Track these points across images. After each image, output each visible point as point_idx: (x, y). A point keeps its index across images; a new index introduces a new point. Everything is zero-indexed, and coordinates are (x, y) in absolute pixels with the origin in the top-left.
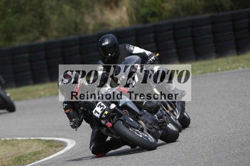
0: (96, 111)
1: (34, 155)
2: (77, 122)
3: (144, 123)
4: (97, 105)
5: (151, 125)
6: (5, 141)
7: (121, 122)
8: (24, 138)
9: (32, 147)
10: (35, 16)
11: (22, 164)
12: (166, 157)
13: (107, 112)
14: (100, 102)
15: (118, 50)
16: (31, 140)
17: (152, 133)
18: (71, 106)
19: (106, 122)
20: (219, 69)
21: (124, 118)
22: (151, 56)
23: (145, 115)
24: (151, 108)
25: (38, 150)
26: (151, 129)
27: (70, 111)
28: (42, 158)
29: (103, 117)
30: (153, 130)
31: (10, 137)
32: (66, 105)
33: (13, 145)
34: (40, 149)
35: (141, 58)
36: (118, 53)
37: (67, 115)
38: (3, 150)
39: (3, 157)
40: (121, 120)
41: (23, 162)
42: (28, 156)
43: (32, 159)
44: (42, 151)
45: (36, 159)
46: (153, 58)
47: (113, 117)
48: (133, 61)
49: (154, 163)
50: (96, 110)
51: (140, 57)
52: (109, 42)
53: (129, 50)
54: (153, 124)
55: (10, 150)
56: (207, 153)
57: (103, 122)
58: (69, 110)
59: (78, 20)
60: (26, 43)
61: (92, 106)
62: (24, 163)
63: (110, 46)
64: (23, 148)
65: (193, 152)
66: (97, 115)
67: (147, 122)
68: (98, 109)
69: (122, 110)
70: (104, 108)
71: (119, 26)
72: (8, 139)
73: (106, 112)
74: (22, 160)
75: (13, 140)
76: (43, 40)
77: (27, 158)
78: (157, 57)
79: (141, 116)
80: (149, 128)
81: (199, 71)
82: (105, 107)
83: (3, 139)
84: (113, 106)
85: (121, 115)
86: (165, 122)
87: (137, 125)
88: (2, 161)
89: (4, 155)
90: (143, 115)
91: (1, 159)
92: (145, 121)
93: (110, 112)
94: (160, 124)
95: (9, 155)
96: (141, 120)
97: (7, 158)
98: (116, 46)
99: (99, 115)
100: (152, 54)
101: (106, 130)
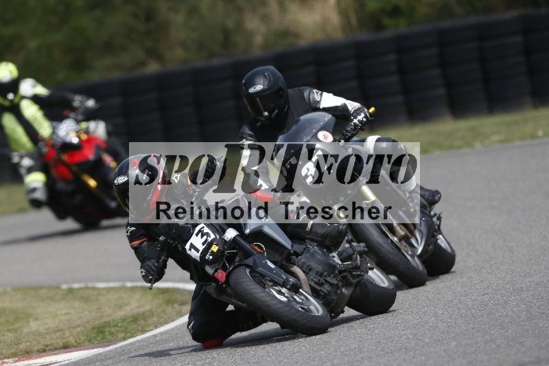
0: (192, 246)
1: (132, 321)
2: (153, 270)
3: (304, 272)
4: (195, 232)
5: (321, 275)
6: (71, 291)
7: (248, 271)
8: (112, 285)
9: (128, 304)
10: (136, 16)
11: (106, 340)
12: (423, 326)
13: (217, 248)
14: (202, 225)
15: (287, 102)
16: (128, 288)
17: (322, 294)
18: (142, 231)
19: (216, 271)
20: (540, 133)
21: (254, 260)
22: (357, 112)
23: (307, 252)
24: (326, 238)
25: (142, 310)
26: (321, 285)
27: (143, 242)
28: (151, 328)
29: (207, 258)
30: (326, 288)
31: (80, 282)
32: (133, 229)
33: (86, 300)
34: (148, 308)
36: (286, 110)
37: (135, 252)
38: (65, 311)
39: (66, 327)
40: (248, 266)
41: (108, 337)
42: (120, 325)
43: (128, 330)
44: (151, 313)
45: (138, 330)
46: (361, 117)
47: (231, 259)
48: (315, 125)
49: (396, 339)
50: (191, 244)
52: (264, 85)
53: (311, 100)
54: (326, 273)
55: (80, 311)
56: (513, 317)
57: (209, 270)
58: (138, 242)
59: (230, 24)
60: (116, 75)
61: (184, 233)
62: (112, 339)
63: (267, 93)
64: (110, 307)
65: (482, 316)
66: (195, 255)
67: (310, 269)
68: (197, 241)
69: (250, 243)
70: (210, 239)
71: (320, 36)
72: (76, 286)
73: (215, 248)
74: (107, 334)
75: (87, 288)
76: (153, 68)
77: (118, 329)
78: (370, 114)
79: (297, 254)
80: (315, 282)
81: (495, 138)
82: (213, 236)
83: (64, 287)
84: (231, 234)
85: (247, 254)
86: (357, 268)
87: (283, 278)
88: (64, 334)
89: (68, 321)
90: (302, 253)
91: (61, 330)
92: (305, 266)
93: (224, 248)
94: (345, 274)
95: (78, 322)
96: (298, 266)
97: (74, 328)
98: (281, 92)
99: (199, 254)
100: (359, 109)
101: (216, 287)
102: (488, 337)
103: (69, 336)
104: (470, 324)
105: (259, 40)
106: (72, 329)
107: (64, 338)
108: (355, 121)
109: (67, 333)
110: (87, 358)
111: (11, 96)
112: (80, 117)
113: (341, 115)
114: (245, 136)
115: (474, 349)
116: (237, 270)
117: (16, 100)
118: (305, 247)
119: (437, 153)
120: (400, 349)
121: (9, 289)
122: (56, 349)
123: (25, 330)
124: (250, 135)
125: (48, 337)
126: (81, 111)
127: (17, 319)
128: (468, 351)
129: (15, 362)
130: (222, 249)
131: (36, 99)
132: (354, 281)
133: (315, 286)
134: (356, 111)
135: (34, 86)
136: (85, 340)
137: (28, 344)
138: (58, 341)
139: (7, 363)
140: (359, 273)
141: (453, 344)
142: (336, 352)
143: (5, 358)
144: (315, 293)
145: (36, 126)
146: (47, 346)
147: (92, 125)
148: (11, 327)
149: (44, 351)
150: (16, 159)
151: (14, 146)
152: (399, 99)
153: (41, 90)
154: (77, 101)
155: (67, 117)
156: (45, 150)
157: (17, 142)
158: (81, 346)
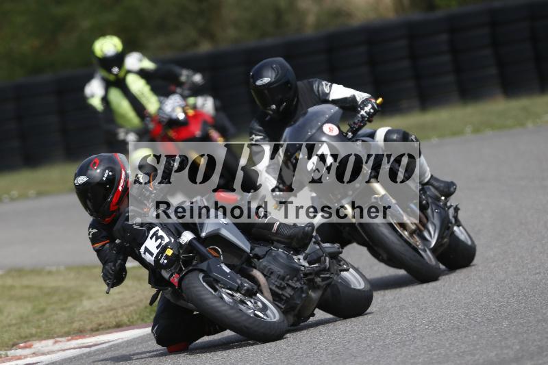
0: (147, 250)
2: (110, 274)
3: (265, 276)
4: (150, 235)
5: (283, 279)
7: (201, 276)
15: (296, 94)
17: (284, 298)
18: (104, 233)
19: (172, 275)
21: (209, 265)
22: (365, 103)
23: (269, 255)
24: (292, 239)
26: (283, 289)
27: (106, 244)
29: (161, 261)
30: (288, 292)
32: (95, 231)
35: (341, 111)
36: (294, 103)
37: (98, 254)
39: (119, 306)
40: (201, 271)
46: (368, 108)
47: (187, 262)
48: (320, 118)
50: (146, 248)
51: (340, 107)
52: (271, 78)
53: (320, 92)
54: (288, 277)
57: (166, 274)
58: (100, 244)
61: (139, 237)
66: (150, 259)
67: (272, 273)
68: (151, 244)
69: (206, 246)
70: (164, 243)
73: (169, 252)
78: (378, 105)
79: (259, 258)
80: (277, 287)
82: (167, 240)
84: (187, 237)
85: (203, 258)
86: (325, 270)
87: (237, 283)
88: (117, 313)
89: (121, 300)
90: (265, 256)
91: (115, 309)
92: (267, 269)
93: (179, 252)
94: (310, 277)
95: (131, 301)
96: (259, 270)
97: (127, 306)
98: (289, 85)
99: (153, 259)
100: (367, 100)
101: (172, 292)
102: (539, 316)
103: (122, 315)
104: (522, 303)
105: (311, 19)
106: (125, 308)
107: (118, 317)
108: (363, 112)
109: (120, 312)
110: (140, 337)
111: (115, 70)
112: (186, 92)
113: (348, 106)
114: (254, 131)
115: (525, 329)
116: (190, 275)
117: (122, 74)
118: (267, 249)
119: (489, 133)
120: (452, 328)
121: (62, 268)
122: (109, 328)
123: (79, 309)
124: (260, 131)
125: (100, 315)
126: (187, 86)
127: (70, 298)
128: (520, 331)
129: (69, 340)
130: (177, 253)
131: (143, 73)
132: (322, 284)
133: (277, 290)
134: (363, 102)
135: (141, 61)
136: (138, 319)
137: (82, 323)
138: (111, 320)
139: (60, 342)
140: (328, 275)
141: (505, 324)
142: (388, 331)
143: (58, 337)
144: (276, 298)
145: (144, 101)
146: (100, 325)
147: (200, 101)
148: (64, 306)
149: (97, 330)
150: (121, 136)
151: (120, 121)
152: (450, 78)
153: (148, 65)
154: (184, 75)
155: (173, 93)
156: (151, 126)
157: (124, 117)
158: (133, 325)
